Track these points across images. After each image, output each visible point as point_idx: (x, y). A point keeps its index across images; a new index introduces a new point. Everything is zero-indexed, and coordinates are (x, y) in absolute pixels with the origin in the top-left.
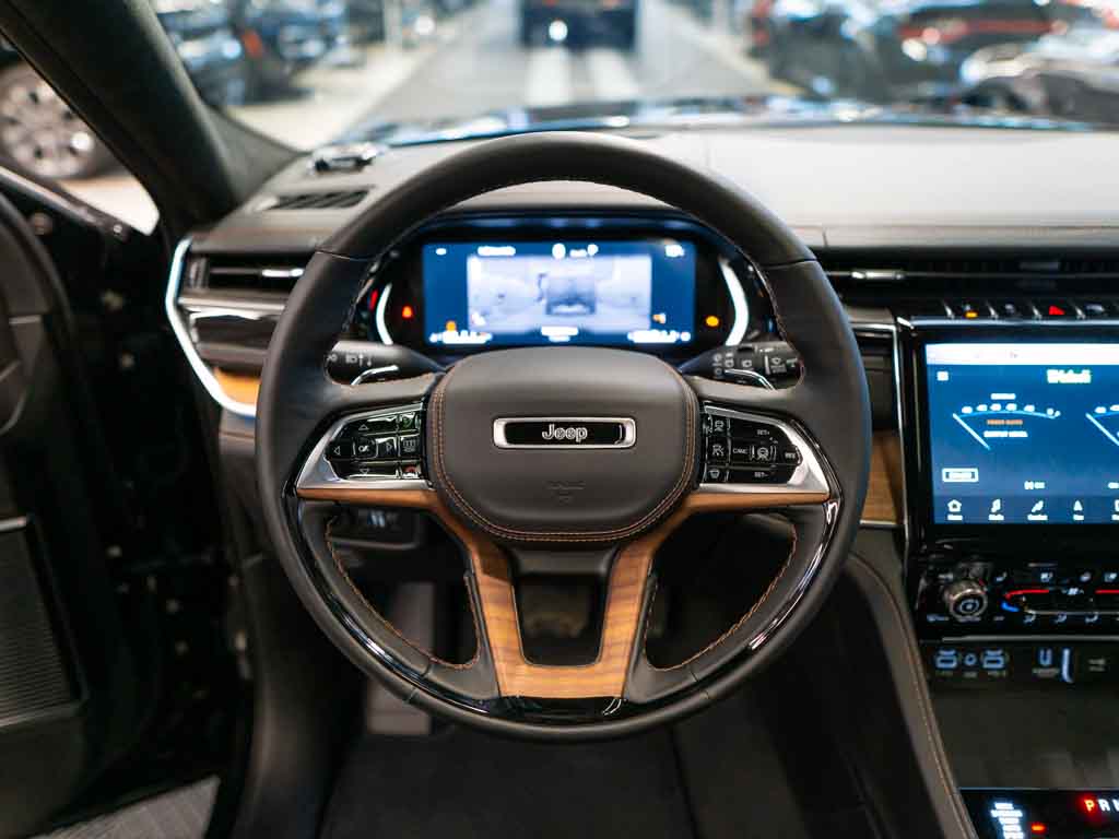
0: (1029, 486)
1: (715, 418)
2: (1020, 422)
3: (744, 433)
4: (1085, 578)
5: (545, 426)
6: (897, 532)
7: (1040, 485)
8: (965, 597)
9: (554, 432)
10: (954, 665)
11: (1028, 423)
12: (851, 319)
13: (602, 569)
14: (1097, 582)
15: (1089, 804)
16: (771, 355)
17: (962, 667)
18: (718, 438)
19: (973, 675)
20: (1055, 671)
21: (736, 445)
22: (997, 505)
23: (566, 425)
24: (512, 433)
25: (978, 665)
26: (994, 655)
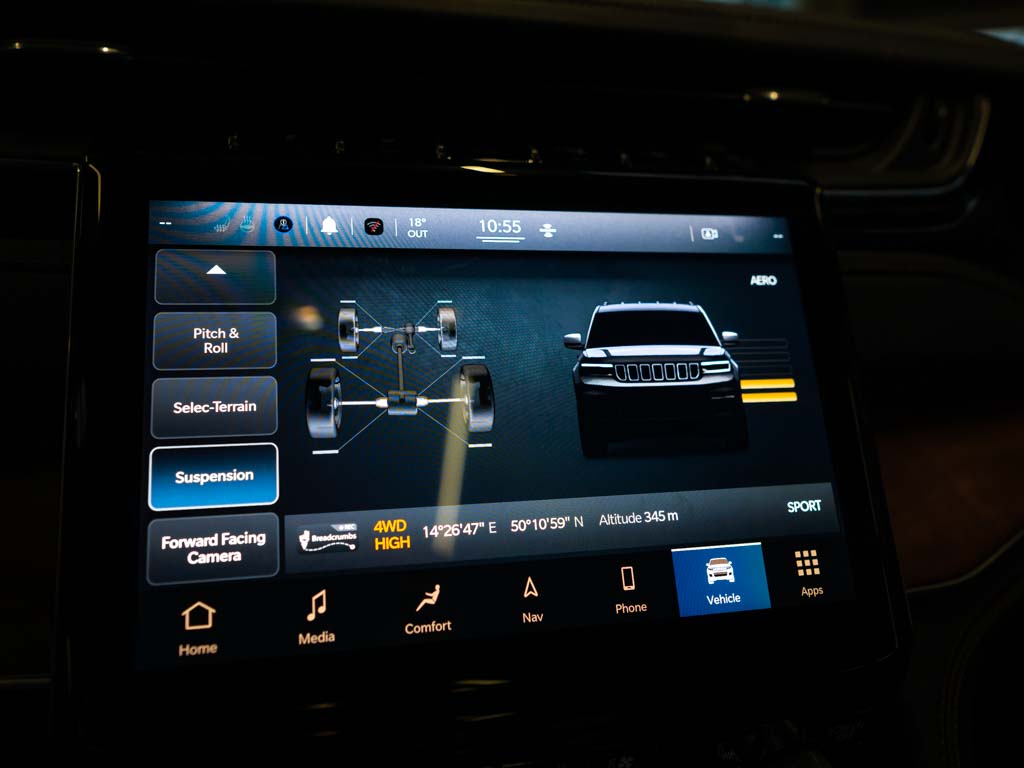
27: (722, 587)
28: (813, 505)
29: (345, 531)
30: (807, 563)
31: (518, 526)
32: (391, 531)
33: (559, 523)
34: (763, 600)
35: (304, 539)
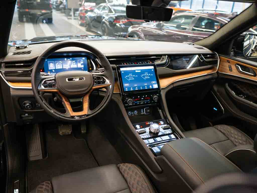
0: (135, 85)
1: (95, 77)
2: (133, 77)
3: (98, 78)
4: (143, 96)
5: (73, 79)
6: (120, 94)
7: (136, 85)
8: (129, 100)
11: (134, 77)
12: (111, 65)
13: (82, 101)
14: (145, 97)
15: (147, 123)
16: (100, 70)
17: (132, 114)
18: (96, 79)
20: (143, 113)
21: (98, 80)
22: (132, 88)
23: (76, 78)
25: (134, 114)
26: (136, 111)
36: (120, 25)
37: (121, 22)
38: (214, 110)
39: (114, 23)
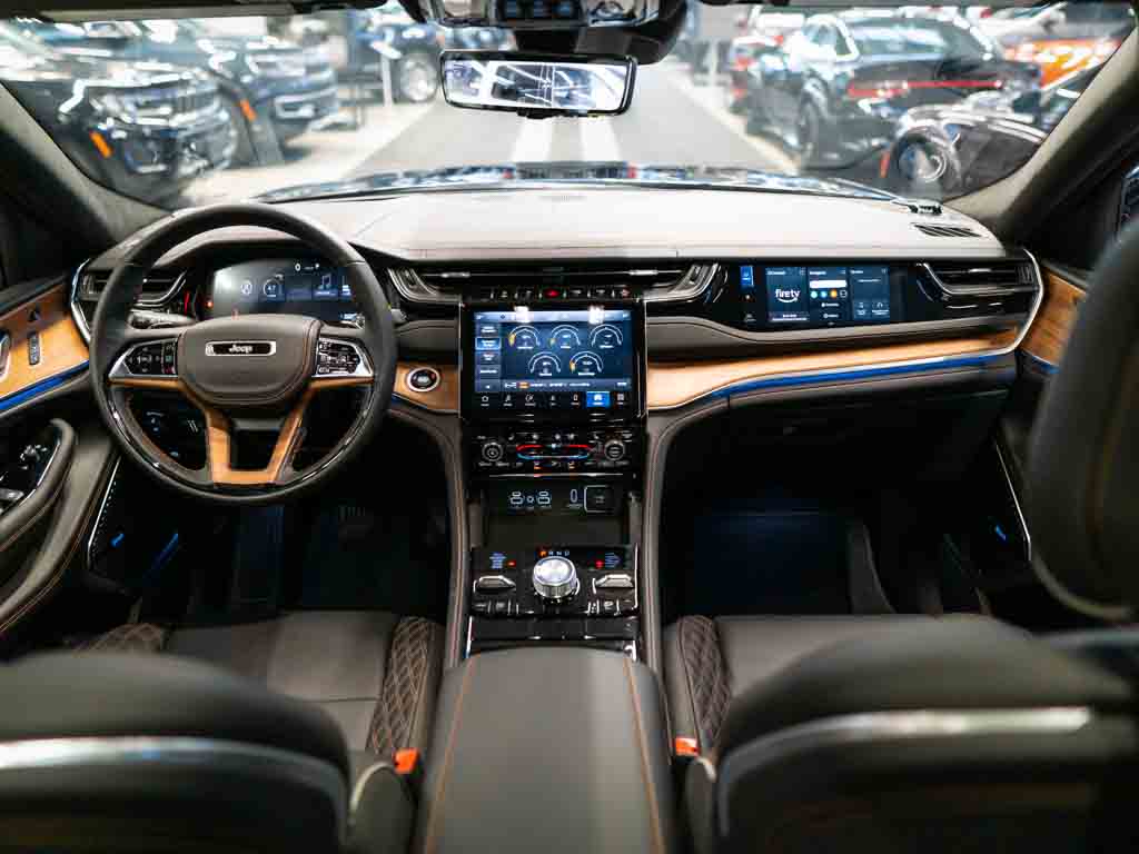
4: (558, 437)
5: (231, 346)
8: (490, 447)
9: (235, 348)
10: (521, 503)
13: (277, 429)
14: (564, 440)
15: (543, 553)
17: (525, 504)
19: (531, 508)
20: (580, 505)
22: (507, 397)
23: (242, 345)
24: (218, 349)
25: (535, 502)
26: (544, 496)
27: (598, 401)
28: (624, 384)
29: (514, 384)
30: (621, 397)
31: (551, 385)
32: (524, 385)
33: (561, 385)
34: (608, 403)
35: (506, 385)
36: (874, 106)
37: (881, 93)
38: (996, 535)
39: (845, 98)
